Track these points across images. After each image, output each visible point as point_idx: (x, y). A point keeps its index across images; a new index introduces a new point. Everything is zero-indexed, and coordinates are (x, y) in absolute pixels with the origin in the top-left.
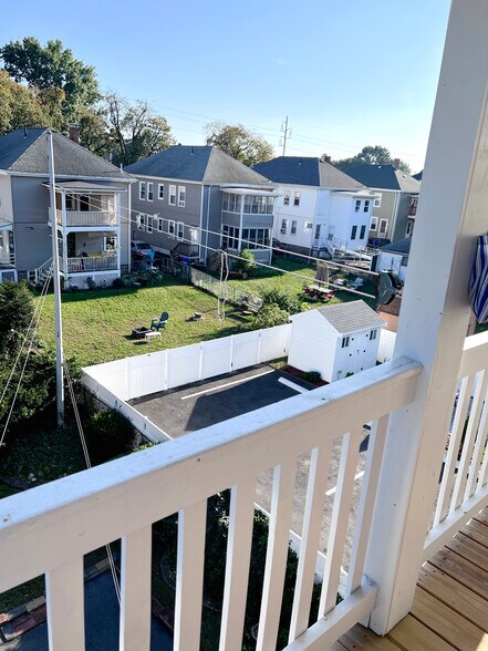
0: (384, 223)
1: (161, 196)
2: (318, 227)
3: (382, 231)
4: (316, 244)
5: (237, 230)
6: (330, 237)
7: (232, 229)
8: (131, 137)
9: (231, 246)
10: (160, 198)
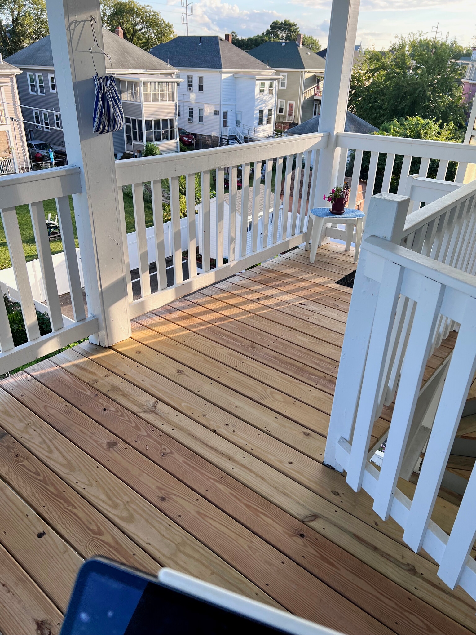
0: (291, 106)
1: (53, 88)
2: (225, 114)
3: (290, 114)
4: (225, 131)
5: (140, 122)
6: (238, 123)
7: (134, 121)
8: (10, 22)
9: (135, 139)
10: (52, 91)
